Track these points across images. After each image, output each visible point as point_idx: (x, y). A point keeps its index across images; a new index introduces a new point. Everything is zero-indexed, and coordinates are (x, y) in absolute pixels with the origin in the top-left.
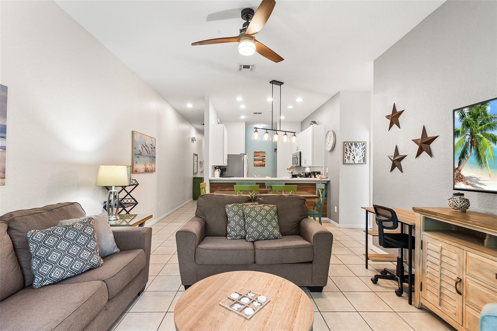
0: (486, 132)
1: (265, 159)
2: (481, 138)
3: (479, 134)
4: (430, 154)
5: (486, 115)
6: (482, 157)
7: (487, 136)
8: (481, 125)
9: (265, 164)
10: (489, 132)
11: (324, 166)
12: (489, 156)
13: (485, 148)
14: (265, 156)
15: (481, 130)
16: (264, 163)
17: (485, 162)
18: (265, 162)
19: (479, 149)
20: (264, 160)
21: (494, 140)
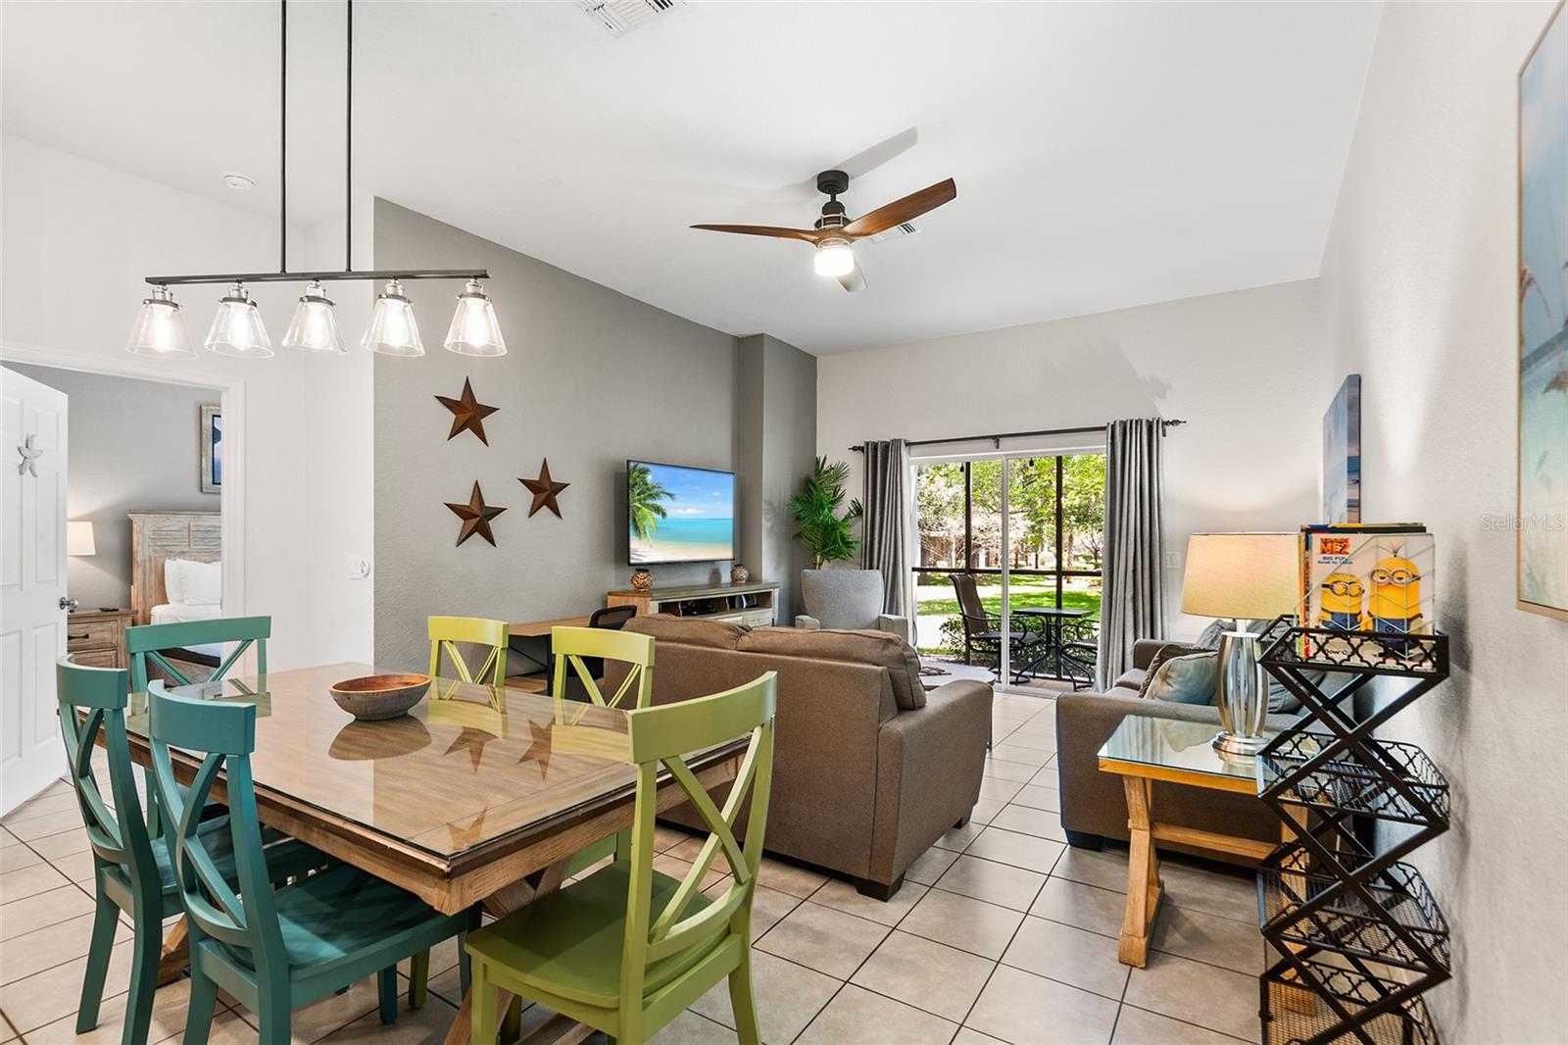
0: (647, 502)
2: (639, 509)
3: (637, 504)
4: (556, 512)
5: (646, 484)
6: (641, 528)
7: (647, 506)
8: (639, 494)
10: (650, 502)
12: (651, 526)
13: (645, 518)
15: (639, 500)
17: (645, 533)
19: (637, 519)
21: (658, 510)
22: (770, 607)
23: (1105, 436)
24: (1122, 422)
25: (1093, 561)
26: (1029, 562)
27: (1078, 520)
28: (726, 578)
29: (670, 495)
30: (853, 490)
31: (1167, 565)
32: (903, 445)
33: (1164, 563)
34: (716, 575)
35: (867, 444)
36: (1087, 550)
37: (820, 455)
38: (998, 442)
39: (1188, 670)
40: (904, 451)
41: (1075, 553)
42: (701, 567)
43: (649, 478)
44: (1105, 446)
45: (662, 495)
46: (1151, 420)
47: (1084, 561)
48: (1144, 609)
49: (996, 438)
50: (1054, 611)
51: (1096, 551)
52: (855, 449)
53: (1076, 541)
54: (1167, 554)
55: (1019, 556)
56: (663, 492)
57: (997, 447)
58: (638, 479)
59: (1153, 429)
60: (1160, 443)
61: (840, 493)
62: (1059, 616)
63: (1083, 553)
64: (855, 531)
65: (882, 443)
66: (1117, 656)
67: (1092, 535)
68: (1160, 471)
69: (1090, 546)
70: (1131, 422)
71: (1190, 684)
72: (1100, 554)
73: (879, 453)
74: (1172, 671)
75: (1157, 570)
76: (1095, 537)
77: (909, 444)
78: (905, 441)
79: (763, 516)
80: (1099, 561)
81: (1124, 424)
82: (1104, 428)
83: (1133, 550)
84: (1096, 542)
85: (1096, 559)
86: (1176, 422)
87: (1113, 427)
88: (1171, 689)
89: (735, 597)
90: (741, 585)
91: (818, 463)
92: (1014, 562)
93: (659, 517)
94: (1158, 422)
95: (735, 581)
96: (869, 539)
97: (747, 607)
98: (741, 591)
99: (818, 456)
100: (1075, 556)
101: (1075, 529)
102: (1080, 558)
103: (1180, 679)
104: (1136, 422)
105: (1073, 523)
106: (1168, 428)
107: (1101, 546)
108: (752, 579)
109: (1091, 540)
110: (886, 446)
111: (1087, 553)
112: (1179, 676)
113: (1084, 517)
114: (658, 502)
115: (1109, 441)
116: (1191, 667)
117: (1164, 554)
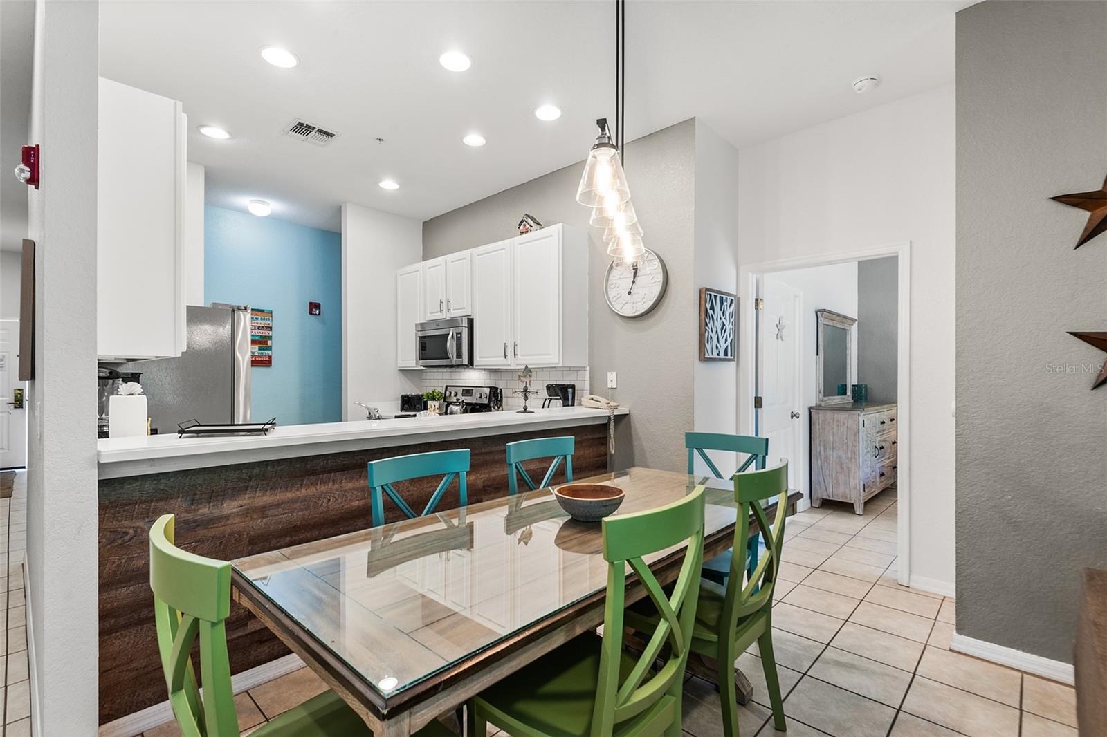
1: (270, 338)
9: (270, 357)
11: (586, 364)
14: (271, 329)
16: (270, 352)
18: (269, 348)
20: (269, 343)
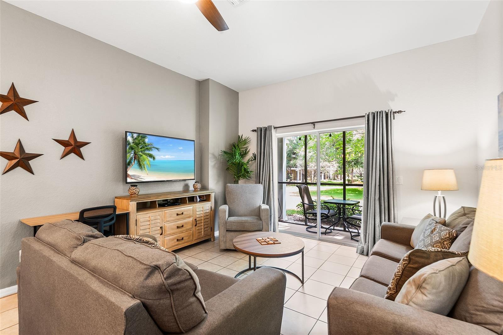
0: (145, 152)
2: (141, 155)
3: (140, 153)
4: (80, 156)
5: (145, 143)
6: (142, 165)
7: (145, 154)
8: (141, 148)
10: (147, 152)
12: (147, 164)
13: (144, 160)
15: (141, 151)
17: (144, 167)
19: (140, 161)
21: (151, 156)
22: (210, 201)
23: (365, 120)
24: (373, 113)
25: (360, 177)
26: (338, 178)
27: (355, 164)
28: (191, 188)
29: (157, 149)
30: (253, 148)
31: (396, 183)
32: (273, 128)
33: (394, 181)
34: (186, 187)
35: (258, 128)
36: (358, 174)
37: (240, 134)
38: (314, 125)
39: (440, 283)
40: (273, 131)
41: (354, 175)
42: (178, 183)
43: (147, 140)
44: (364, 126)
45: (153, 149)
46: (387, 112)
47: (357, 177)
48: (384, 205)
49: (313, 123)
50: (342, 202)
51: (361, 174)
52: (253, 131)
53: (354, 171)
54: (396, 177)
55: (335, 176)
56: (153, 147)
57: (314, 128)
58: (141, 141)
59: (388, 116)
60: (392, 122)
61: (248, 150)
62: (344, 205)
63: (357, 175)
64: (252, 167)
65: (264, 127)
66: (371, 227)
67: (360, 169)
68: (392, 136)
69: (359, 173)
70: (377, 112)
71: (442, 294)
72: (363, 175)
73: (263, 132)
74: (427, 284)
75: (391, 185)
76: (361, 170)
77: (275, 128)
78: (274, 126)
79: (209, 160)
80: (362, 178)
81: (374, 114)
82: (364, 116)
83: (379, 175)
84: (361, 171)
85: (361, 177)
86: (400, 112)
87: (368, 116)
88: (425, 298)
89: (194, 196)
90: (197, 191)
91: (239, 137)
92: (333, 178)
93: (151, 160)
94: (391, 112)
95: (195, 190)
96: (258, 170)
97: (199, 201)
98: (197, 194)
99: (239, 135)
100: (354, 176)
101: (354, 167)
102: (356, 177)
103: (434, 291)
104: (380, 112)
105: (353, 165)
106: (396, 115)
107: (363, 173)
108: (204, 188)
109: (359, 171)
110: (266, 129)
111: (358, 175)
112: (433, 288)
113: (357, 162)
114: (151, 152)
115: (367, 122)
116: (443, 279)
117: (394, 177)
